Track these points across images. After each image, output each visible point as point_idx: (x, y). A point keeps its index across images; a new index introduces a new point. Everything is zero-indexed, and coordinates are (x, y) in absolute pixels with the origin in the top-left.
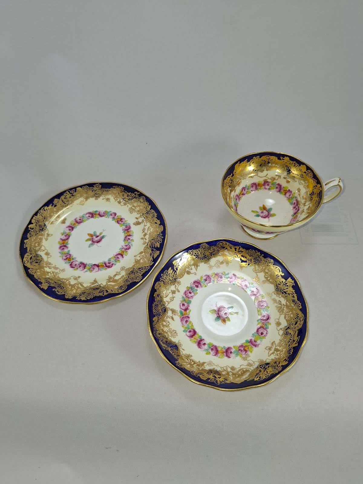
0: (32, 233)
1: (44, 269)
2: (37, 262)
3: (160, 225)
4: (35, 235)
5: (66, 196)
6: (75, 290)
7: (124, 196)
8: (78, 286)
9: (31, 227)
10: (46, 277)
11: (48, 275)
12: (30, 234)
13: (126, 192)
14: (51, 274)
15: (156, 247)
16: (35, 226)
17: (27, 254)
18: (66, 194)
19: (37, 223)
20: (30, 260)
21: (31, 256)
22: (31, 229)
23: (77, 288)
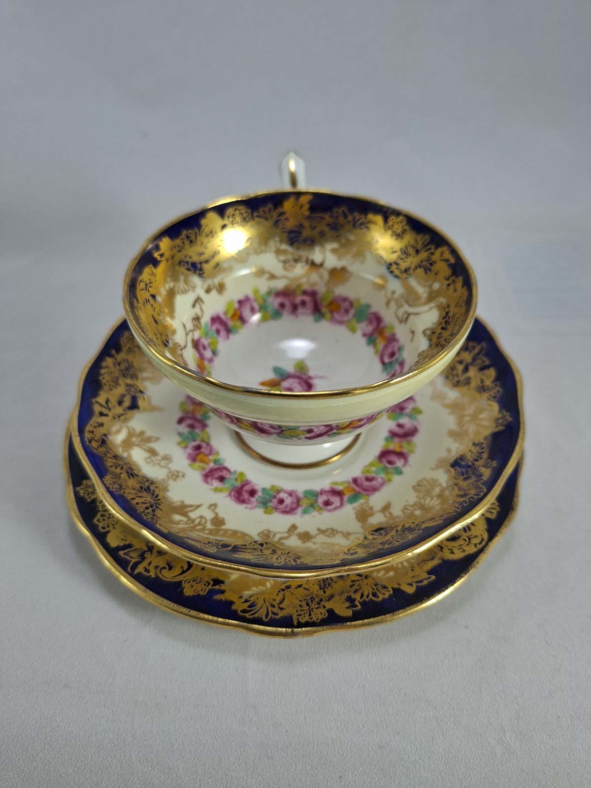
0: (367, 590)
4: (370, 581)
5: (156, 567)
9: (349, 607)
12: (374, 595)
16: (336, 598)
18: (147, 571)
22: (356, 603)
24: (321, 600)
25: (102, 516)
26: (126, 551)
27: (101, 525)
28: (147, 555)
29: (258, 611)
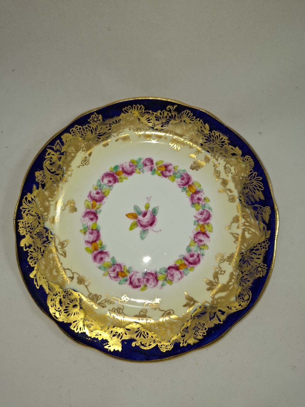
0: (34, 254)
2: (74, 306)
3: (243, 155)
4: (40, 256)
5: (51, 158)
7: (151, 121)
9: (25, 245)
12: (31, 258)
13: (151, 111)
15: (258, 200)
16: (32, 240)
18: (49, 154)
19: (31, 231)
22: (28, 249)
24: (31, 233)
25: (80, 129)
26: (60, 143)
27: (74, 129)
28: (58, 153)
29: (26, 204)
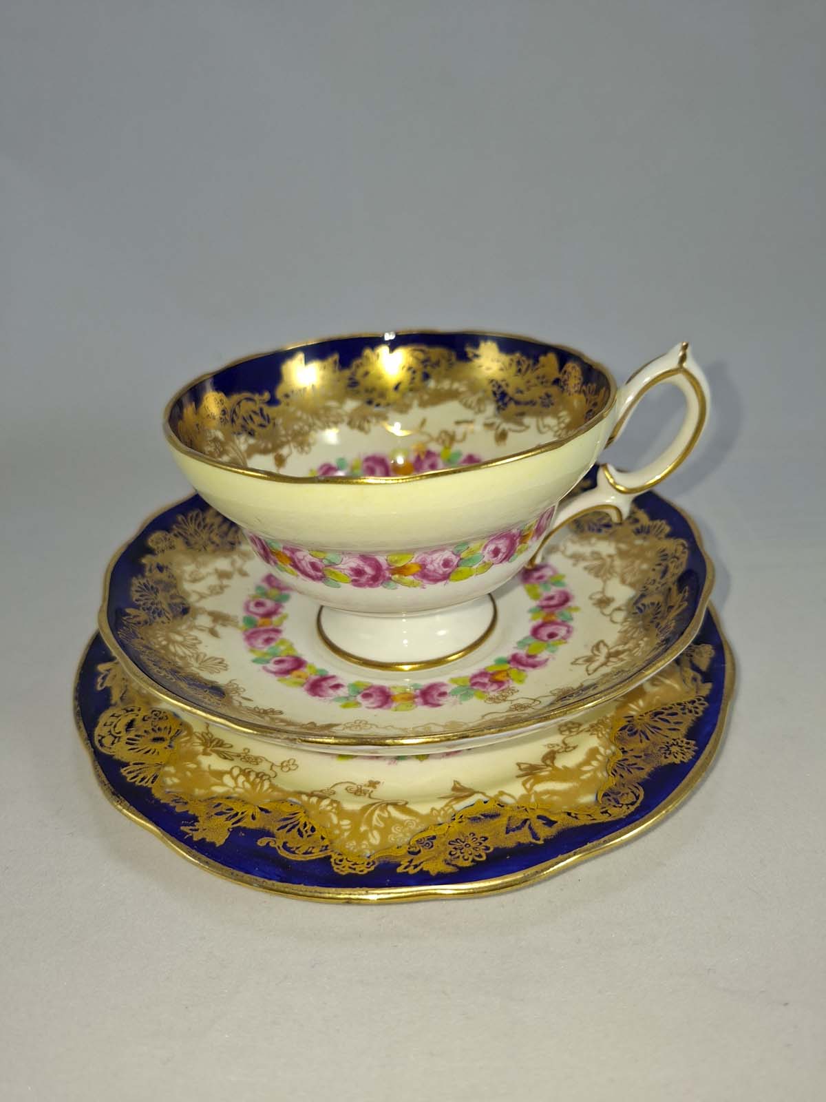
1: (198, 764)
2: (156, 740)
6: (375, 833)
8: (386, 815)
10: (213, 792)
11: (223, 785)
14: (235, 779)
17: (109, 712)
20: (127, 730)
21: (131, 717)
23: (382, 825)
